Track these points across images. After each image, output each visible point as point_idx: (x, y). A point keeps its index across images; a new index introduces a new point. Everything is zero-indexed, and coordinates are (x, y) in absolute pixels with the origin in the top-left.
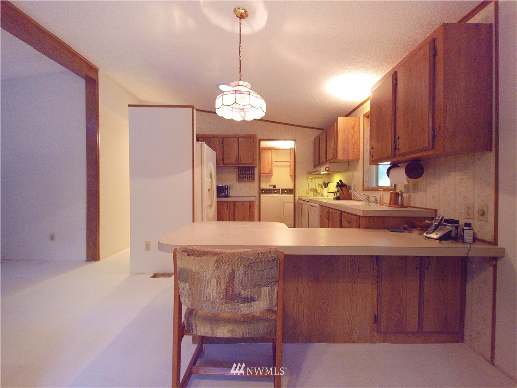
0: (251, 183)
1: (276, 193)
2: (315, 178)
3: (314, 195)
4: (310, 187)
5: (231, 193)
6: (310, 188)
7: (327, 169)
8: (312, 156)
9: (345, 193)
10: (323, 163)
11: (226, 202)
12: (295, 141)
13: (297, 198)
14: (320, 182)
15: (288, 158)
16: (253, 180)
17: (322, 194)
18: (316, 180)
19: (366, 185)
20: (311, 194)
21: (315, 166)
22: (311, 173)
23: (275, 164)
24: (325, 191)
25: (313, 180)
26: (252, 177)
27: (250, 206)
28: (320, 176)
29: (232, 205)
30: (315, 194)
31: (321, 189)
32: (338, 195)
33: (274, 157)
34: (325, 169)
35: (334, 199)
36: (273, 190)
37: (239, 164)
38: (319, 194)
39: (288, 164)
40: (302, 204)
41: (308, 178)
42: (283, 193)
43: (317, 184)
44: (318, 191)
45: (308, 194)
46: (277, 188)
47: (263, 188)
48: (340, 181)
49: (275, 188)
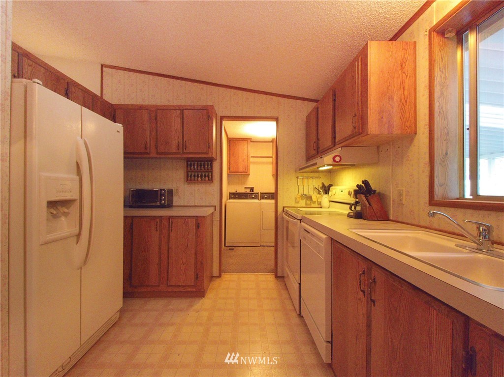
0: (208, 185)
1: (253, 198)
2: (308, 178)
3: (306, 204)
4: (301, 192)
5: (176, 201)
6: (300, 194)
7: (337, 159)
8: (304, 144)
9: (375, 206)
10: (326, 151)
11: (154, 218)
12: (276, 119)
13: (280, 209)
14: (317, 183)
15: (270, 152)
16: (211, 180)
17: (320, 203)
18: (310, 180)
19: (438, 191)
20: (303, 203)
21: (309, 158)
22: (301, 169)
23: (252, 160)
24: (325, 199)
25: (306, 180)
26: (208, 176)
27: (198, 226)
28: (316, 175)
29: (165, 222)
30: (308, 202)
31: (318, 195)
32: (359, 208)
33: (252, 151)
34: (334, 158)
35: (349, 216)
36: (249, 194)
37: (183, 153)
38: (314, 202)
39: (270, 160)
40: (288, 222)
41: (297, 177)
42: (263, 198)
43: (311, 187)
44: (314, 199)
45: (298, 202)
46: (255, 191)
47: (238, 191)
48: (363, 182)
49: (253, 191)
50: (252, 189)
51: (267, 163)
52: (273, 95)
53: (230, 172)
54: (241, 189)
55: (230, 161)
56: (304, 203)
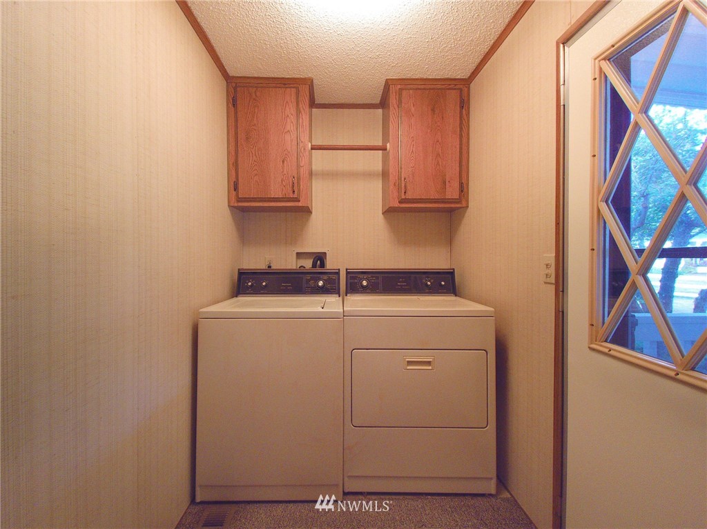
36: (311, 277)
46: (330, 265)
47: (274, 267)
49: (322, 265)
50: (320, 259)
51: (368, 175)
53: (239, 200)
54: (285, 260)
55: (236, 161)
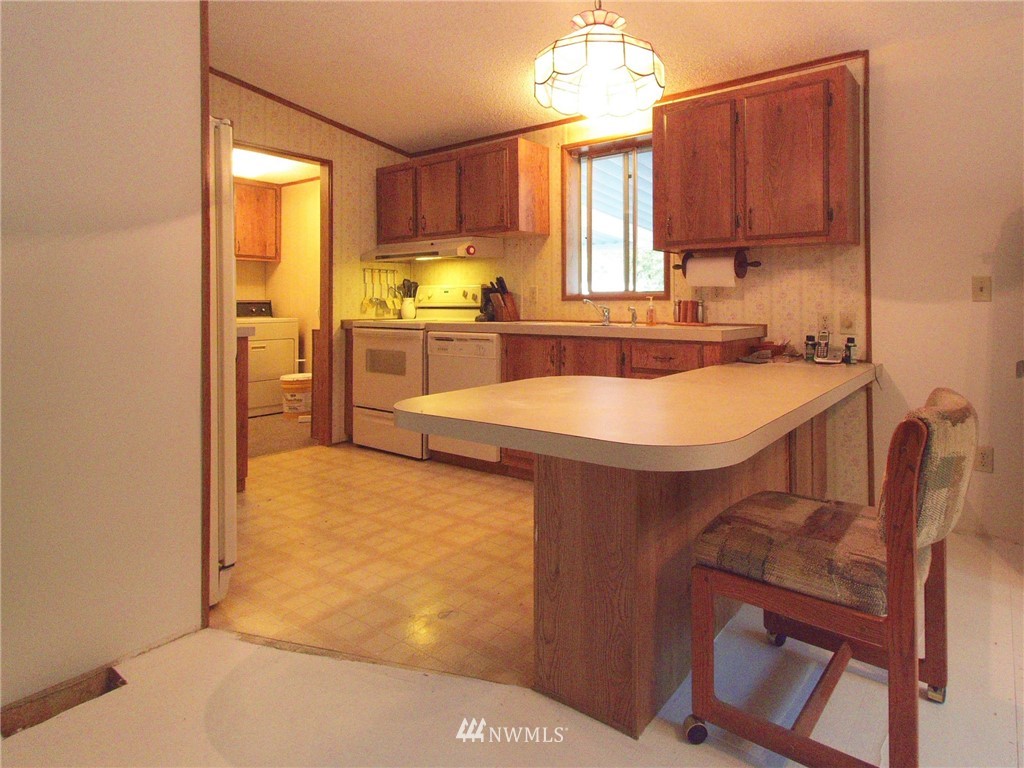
2: (380, 271)
3: (377, 315)
4: (370, 295)
6: (368, 297)
12: (324, 162)
13: (336, 325)
17: (399, 311)
19: (570, 287)
20: (372, 312)
24: (409, 305)
25: (383, 275)
28: (391, 266)
30: (380, 311)
31: (396, 300)
38: (390, 311)
41: (365, 271)
43: (386, 287)
44: (390, 304)
45: (365, 311)
48: (498, 279)
52: (322, 120)
56: (374, 312)
